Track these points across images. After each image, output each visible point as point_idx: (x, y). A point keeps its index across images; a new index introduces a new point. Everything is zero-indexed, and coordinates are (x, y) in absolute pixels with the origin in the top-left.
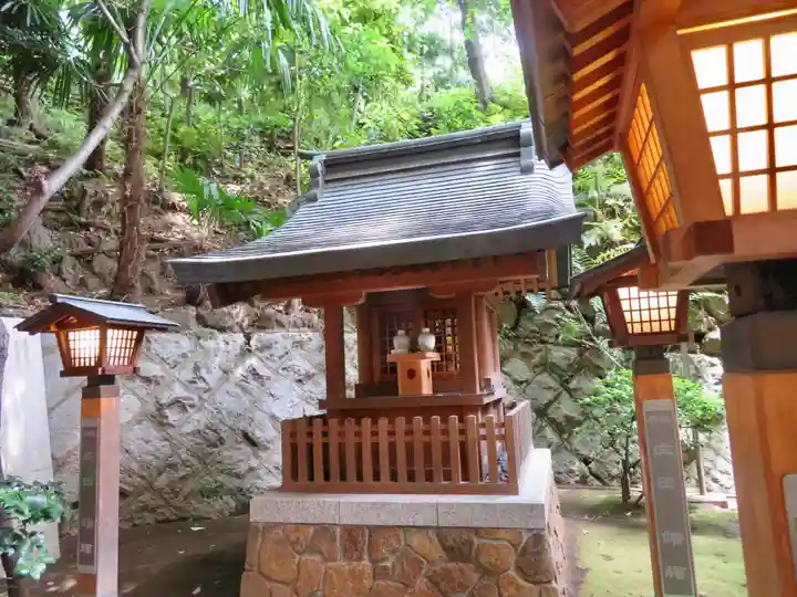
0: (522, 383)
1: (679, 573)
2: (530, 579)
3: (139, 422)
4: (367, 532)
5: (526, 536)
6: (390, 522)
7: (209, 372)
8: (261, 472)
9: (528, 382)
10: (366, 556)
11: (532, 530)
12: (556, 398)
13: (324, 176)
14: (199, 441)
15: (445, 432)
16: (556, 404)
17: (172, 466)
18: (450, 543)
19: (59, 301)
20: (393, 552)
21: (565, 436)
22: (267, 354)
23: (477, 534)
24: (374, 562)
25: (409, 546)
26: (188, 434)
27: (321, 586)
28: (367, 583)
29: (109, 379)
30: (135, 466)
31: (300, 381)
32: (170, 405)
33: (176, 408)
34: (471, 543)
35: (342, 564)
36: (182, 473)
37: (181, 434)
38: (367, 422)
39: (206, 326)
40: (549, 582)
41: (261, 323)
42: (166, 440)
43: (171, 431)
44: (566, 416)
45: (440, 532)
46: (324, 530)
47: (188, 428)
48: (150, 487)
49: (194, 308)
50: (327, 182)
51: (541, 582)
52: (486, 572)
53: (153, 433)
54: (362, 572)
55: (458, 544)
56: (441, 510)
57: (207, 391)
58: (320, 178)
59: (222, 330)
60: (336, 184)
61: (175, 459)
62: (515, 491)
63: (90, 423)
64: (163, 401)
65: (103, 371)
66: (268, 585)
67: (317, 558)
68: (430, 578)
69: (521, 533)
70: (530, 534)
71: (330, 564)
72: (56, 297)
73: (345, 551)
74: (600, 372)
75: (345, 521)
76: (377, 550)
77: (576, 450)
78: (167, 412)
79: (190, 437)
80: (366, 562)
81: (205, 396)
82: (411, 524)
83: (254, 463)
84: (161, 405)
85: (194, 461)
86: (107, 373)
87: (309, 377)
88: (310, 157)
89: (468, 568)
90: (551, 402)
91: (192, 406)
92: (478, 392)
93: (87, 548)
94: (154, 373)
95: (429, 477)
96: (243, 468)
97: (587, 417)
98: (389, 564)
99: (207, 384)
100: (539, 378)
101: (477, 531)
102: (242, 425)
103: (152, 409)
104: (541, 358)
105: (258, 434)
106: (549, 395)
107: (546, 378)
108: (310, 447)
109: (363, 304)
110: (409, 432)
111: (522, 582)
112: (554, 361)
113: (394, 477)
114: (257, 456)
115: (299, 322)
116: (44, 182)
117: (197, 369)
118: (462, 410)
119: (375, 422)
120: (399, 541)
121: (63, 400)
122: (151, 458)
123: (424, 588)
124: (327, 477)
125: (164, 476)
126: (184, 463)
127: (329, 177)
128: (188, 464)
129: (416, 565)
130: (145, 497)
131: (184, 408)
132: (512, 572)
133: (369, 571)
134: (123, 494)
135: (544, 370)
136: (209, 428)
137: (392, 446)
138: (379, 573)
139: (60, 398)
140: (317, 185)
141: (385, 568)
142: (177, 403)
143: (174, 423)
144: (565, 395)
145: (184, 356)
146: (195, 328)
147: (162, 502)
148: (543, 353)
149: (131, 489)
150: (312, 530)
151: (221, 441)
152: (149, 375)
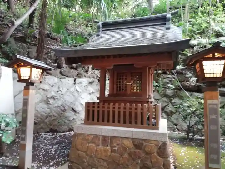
0: (157, 100)
1: (215, 157)
2: (161, 156)
3: (41, 103)
4: (110, 138)
5: (161, 143)
6: (117, 136)
7: (63, 89)
8: (77, 120)
9: (159, 100)
10: (109, 145)
11: (162, 141)
12: (168, 105)
13: (102, 29)
14: (59, 109)
15: (136, 109)
16: (167, 107)
17: (51, 116)
18: (136, 143)
19: (18, 57)
20: (118, 145)
21: (170, 117)
22: (80, 85)
23: (145, 141)
24: (112, 147)
25: (122, 143)
26: (55, 107)
27: (94, 154)
28: (109, 154)
29: (32, 84)
30: (39, 115)
31: (90, 94)
32: (50, 98)
33: (52, 99)
34: (142, 144)
35: (101, 147)
36: (53, 119)
37: (54, 107)
38: (112, 104)
39: (63, 75)
40: (167, 158)
41: (79, 76)
42: (49, 108)
43: (50, 106)
44: (170, 111)
45: (133, 139)
46: (96, 136)
47: (56, 105)
48: (43, 122)
49: (59, 69)
50: (103, 31)
51: (165, 158)
52: (147, 153)
53: (45, 106)
54: (108, 150)
55: (139, 144)
56: (134, 133)
57: (62, 94)
58: (101, 29)
59: (67, 76)
60: (105, 31)
61: (51, 114)
62: (158, 129)
63: (26, 97)
64: (48, 97)
65: (31, 81)
66: (78, 152)
67: (94, 145)
68: (129, 154)
69: (159, 142)
70: (162, 143)
71: (98, 147)
72: (16, 56)
73: (103, 143)
74: (182, 98)
75: (103, 134)
76: (113, 144)
77: (173, 121)
78: (50, 100)
79: (56, 108)
80: (109, 148)
81: (61, 96)
82: (124, 136)
83: (75, 117)
84: (48, 98)
85: (57, 115)
86: (32, 82)
87: (93, 93)
88: (98, 22)
89: (141, 152)
90: (166, 106)
91: (57, 99)
92: (147, 98)
93: (23, 136)
94: (46, 88)
95: (130, 123)
96: (71, 119)
97: (177, 111)
98: (116, 148)
99: (62, 92)
100: (163, 98)
101: (145, 140)
102: (72, 106)
103: (45, 99)
104: (164, 92)
105: (76, 109)
106: (166, 104)
107: (165, 99)
108: (93, 111)
109: (112, 68)
110: (125, 108)
111: (158, 157)
112: (168, 94)
113: (119, 122)
114: (76, 115)
115: (91, 77)
116: (15, 22)
117: (59, 87)
118: (142, 103)
119: (114, 104)
120: (120, 141)
121: (19, 94)
122: (44, 113)
123: (127, 157)
124: (98, 121)
125: (48, 119)
126: (54, 116)
127: (103, 29)
128: (55, 116)
129: (125, 149)
130: (42, 125)
131: (54, 99)
132: (155, 154)
133: (110, 150)
134: (35, 123)
135: (164, 97)
136: (62, 106)
137: (119, 112)
138: (113, 151)
139: (18, 93)
140: (99, 31)
141: (115, 149)
142: (53, 97)
143: (51, 103)
144: (170, 104)
145: (55, 83)
146: (59, 75)
147: (46, 127)
148: (164, 91)
149: (37, 122)
150: (92, 136)
151: (66, 110)
152: (45, 88)
